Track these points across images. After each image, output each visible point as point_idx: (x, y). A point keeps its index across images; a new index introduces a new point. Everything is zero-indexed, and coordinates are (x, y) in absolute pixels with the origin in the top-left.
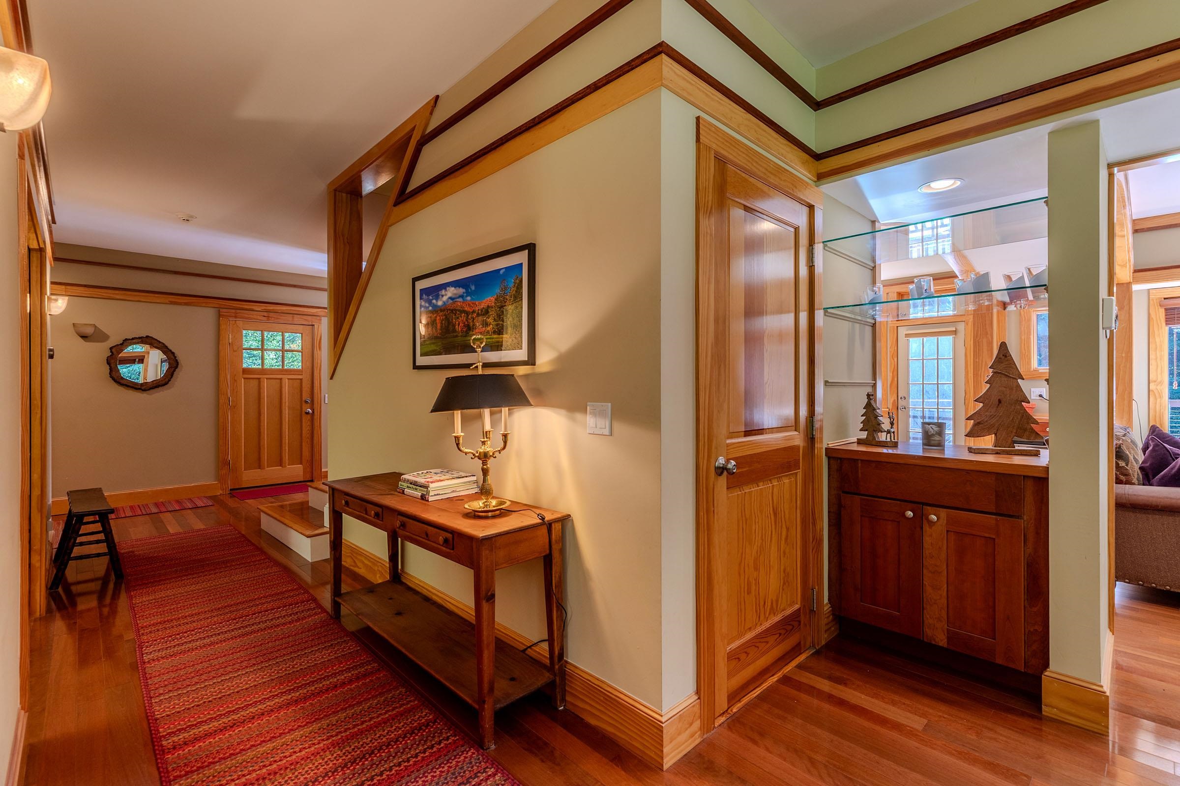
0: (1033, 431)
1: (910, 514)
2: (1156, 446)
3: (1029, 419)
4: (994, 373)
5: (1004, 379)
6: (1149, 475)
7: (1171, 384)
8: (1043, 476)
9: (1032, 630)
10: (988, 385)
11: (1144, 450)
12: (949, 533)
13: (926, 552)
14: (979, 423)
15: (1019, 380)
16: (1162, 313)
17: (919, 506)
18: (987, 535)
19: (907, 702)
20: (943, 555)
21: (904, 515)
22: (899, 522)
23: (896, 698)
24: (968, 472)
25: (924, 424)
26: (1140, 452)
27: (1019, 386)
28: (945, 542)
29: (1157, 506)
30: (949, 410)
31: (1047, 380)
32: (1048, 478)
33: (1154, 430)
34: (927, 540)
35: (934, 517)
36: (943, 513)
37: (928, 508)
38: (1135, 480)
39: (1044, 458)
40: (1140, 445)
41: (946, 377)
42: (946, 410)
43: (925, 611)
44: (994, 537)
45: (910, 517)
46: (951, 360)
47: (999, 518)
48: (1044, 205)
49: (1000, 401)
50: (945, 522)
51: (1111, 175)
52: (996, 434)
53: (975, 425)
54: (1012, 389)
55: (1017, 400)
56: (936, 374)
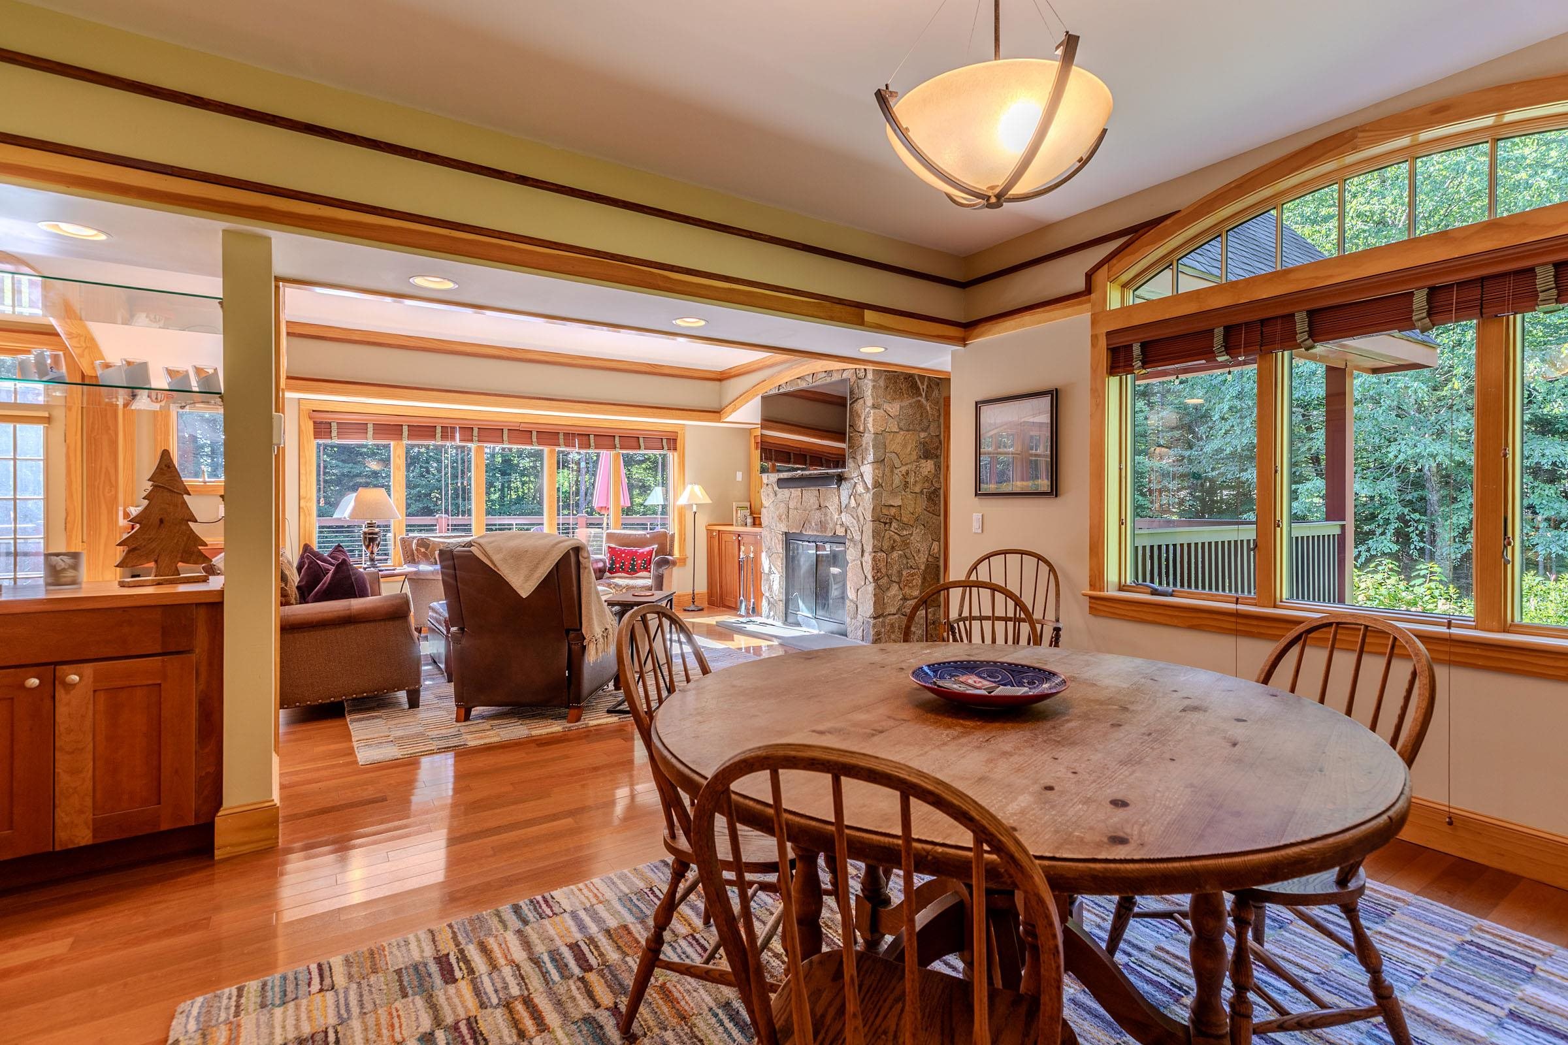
0: (201, 554)
1: (34, 682)
2: (310, 563)
3: (197, 540)
4: (155, 487)
5: (167, 494)
6: (305, 593)
7: (318, 502)
8: (217, 600)
9: (203, 774)
10: (146, 502)
11: (299, 569)
12: (97, 693)
13: (61, 728)
14: (134, 549)
15: (185, 497)
16: (310, 426)
17: (50, 668)
18: (150, 682)
19: (39, 934)
20: (88, 723)
21: (22, 686)
22: (12, 699)
23: (17, 940)
24: (125, 609)
25: (47, 556)
26: (295, 571)
27: (184, 503)
28: (91, 707)
29: (312, 622)
30: (37, 540)
31: (222, 496)
32: (222, 603)
33: (307, 548)
34: (62, 711)
35: (75, 678)
36: (88, 669)
37: (64, 667)
38: (293, 601)
39: (216, 583)
40: (295, 565)
41: (31, 489)
42: (30, 541)
43: (58, 810)
44: (159, 682)
45: (34, 686)
46: (42, 463)
47: (166, 658)
48: (219, 306)
49: (161, 521)
50: (91, 680)
51: (277, 287)
52: (156, 562)
53: (129, 552)
54: (176, 506)
55: (182, 519)
56: (12, 483)
